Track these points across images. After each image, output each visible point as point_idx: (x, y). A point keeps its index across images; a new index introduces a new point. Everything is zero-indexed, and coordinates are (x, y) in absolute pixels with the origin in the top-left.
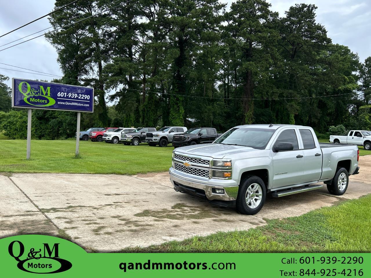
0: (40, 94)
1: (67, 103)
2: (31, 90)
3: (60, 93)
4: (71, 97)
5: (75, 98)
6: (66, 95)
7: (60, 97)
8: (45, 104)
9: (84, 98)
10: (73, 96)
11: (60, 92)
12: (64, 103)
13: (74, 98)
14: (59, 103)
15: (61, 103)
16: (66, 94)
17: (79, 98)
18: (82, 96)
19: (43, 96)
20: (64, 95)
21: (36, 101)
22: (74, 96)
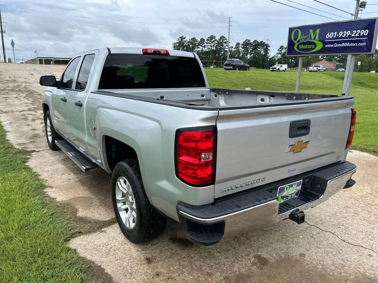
0: (308, 39)
1: (335, 45)
2: (301, 37)
3: (329, 34)
4: (341, 36)
5: (347, 36)
6: (336, 35)
7: (329, 38)
8: (312, 49)
9: (360, 34)
10: (344, 35)
11: (329, 33)
12: (332, 46)
13: (346, 37)
14: (326, 46)
15: (329, 46)
16: (336, 33)
17: (353, 35)
18: (357, 33)
19: (311, 41)
20: (334, 35)
21: (304, 47)
22: (346, 34)
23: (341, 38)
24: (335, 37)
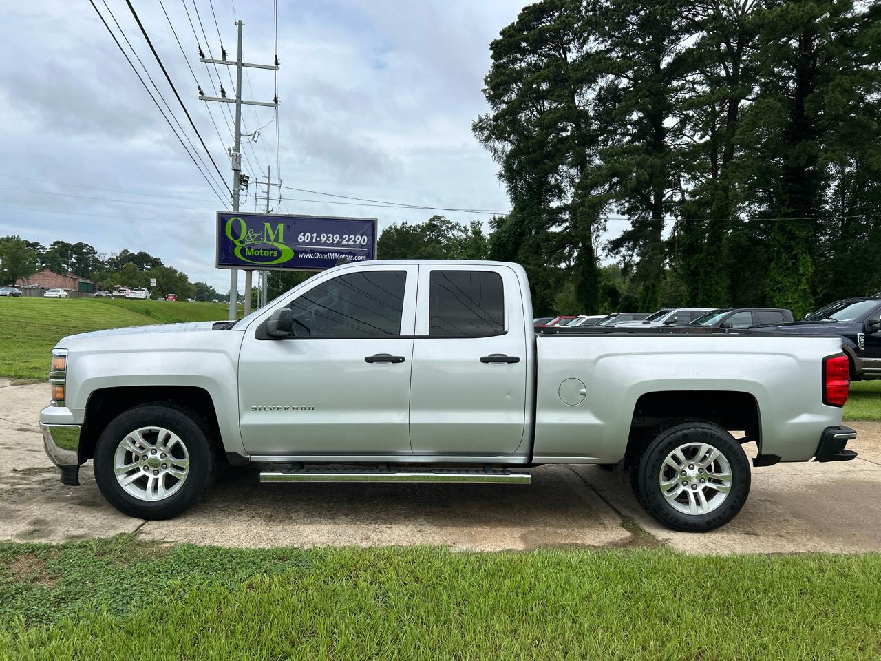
0: (264, 240)
1: (317, 255)
2: (247, 233)
3: (304, 236)
4: (325, 242)
5: (335, 242)
6: (316, 239)
7: (304, 243)
8: (273, 258)
9: (355, 241)
10: (329, 240)
11: (302, 234)
12: (311, 256)
13: (332, 245)
14: (301, 255)
15: (306, 256)
16: (315, 235)
17: (344, 242)
18: (349, 239)
19: (270, 243)
20: (312, 238)
21: (257, 253)
22: (333, 239)
23: (325, 244)
24: (314, 241)
